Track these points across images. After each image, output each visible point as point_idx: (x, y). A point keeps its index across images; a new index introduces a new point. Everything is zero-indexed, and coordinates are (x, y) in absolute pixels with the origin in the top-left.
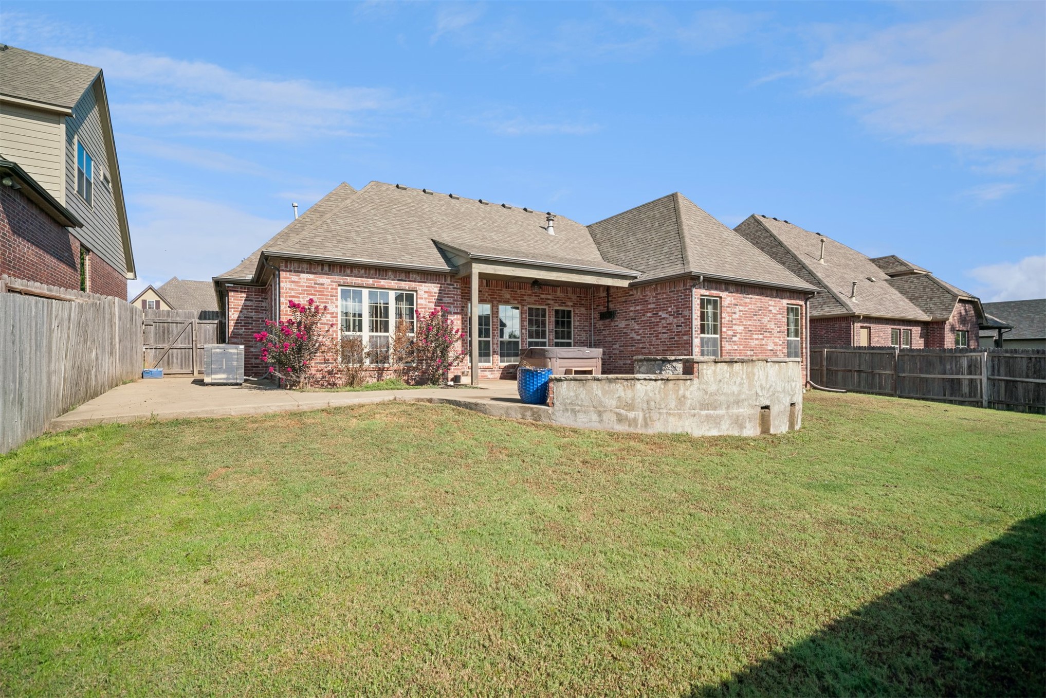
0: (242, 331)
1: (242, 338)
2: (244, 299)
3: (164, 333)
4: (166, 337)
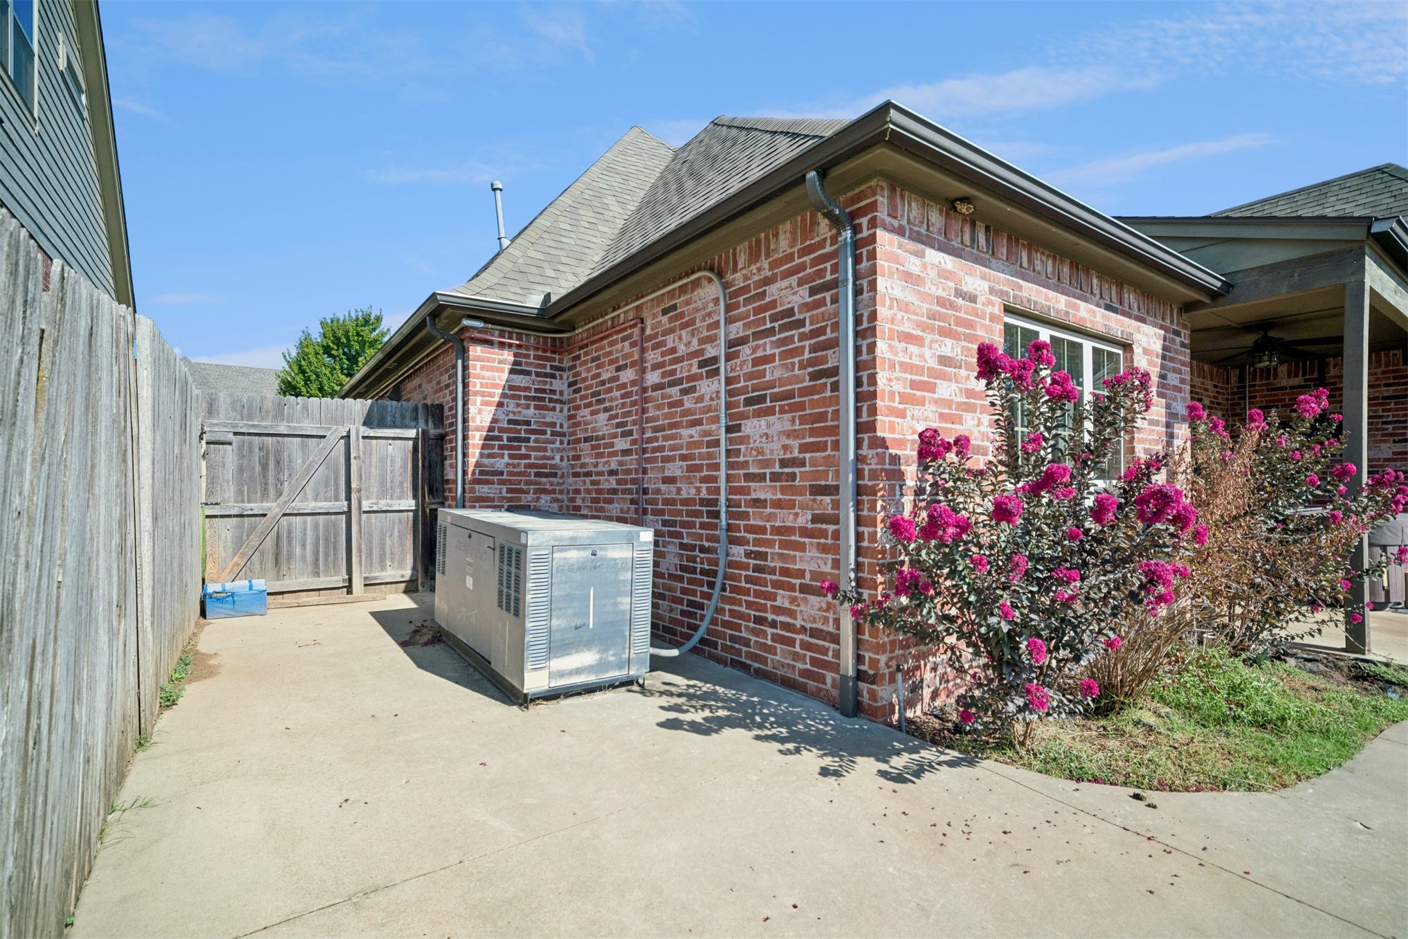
0: (501, 463)
1: (502, 482)
2: (507, 367)
3: (264, 466)
4: (271, 480)
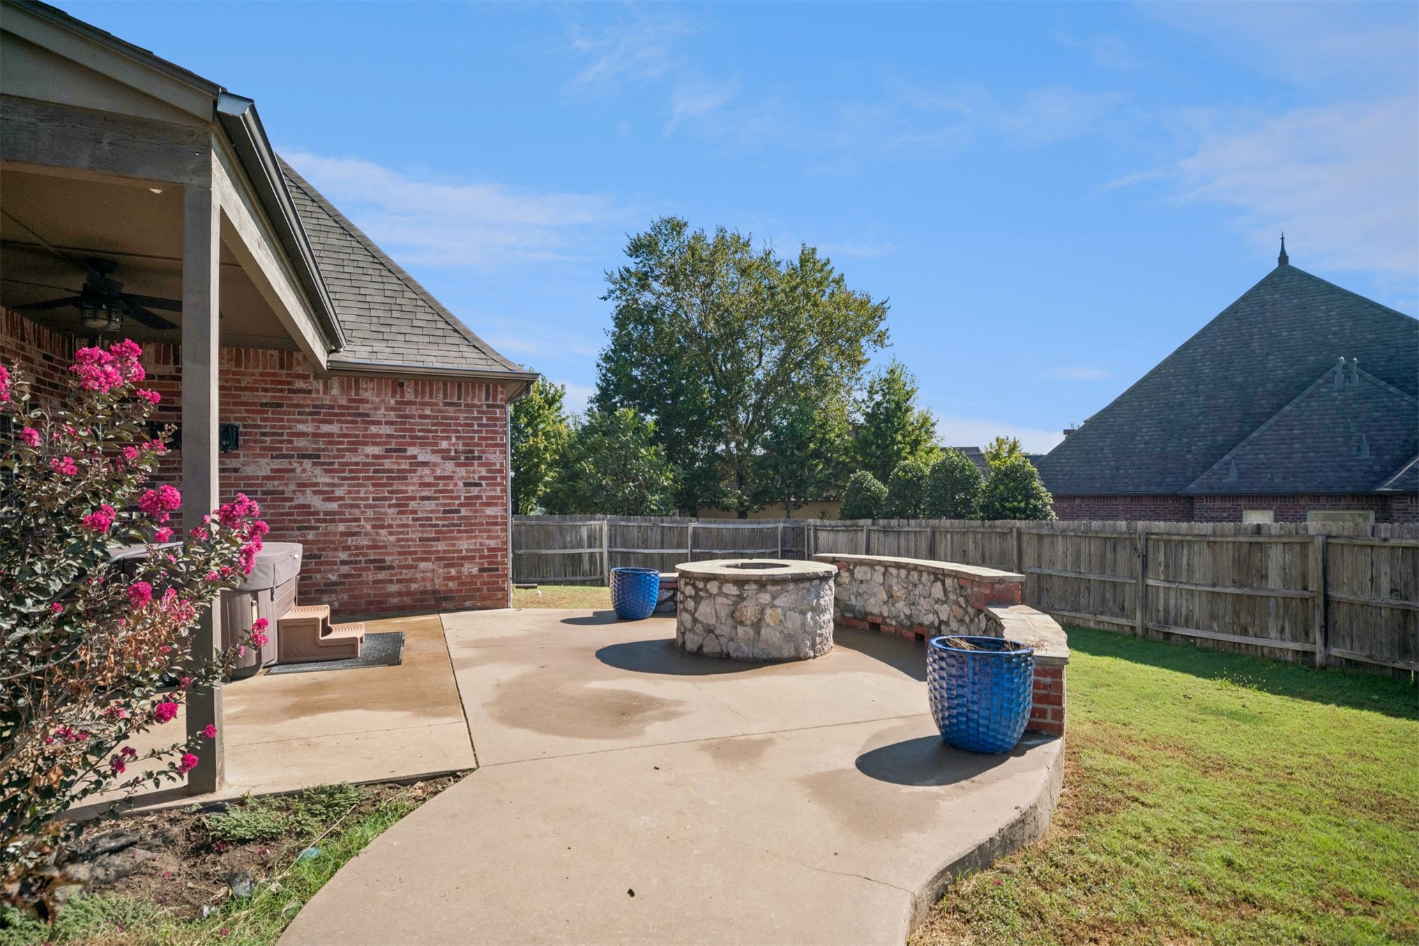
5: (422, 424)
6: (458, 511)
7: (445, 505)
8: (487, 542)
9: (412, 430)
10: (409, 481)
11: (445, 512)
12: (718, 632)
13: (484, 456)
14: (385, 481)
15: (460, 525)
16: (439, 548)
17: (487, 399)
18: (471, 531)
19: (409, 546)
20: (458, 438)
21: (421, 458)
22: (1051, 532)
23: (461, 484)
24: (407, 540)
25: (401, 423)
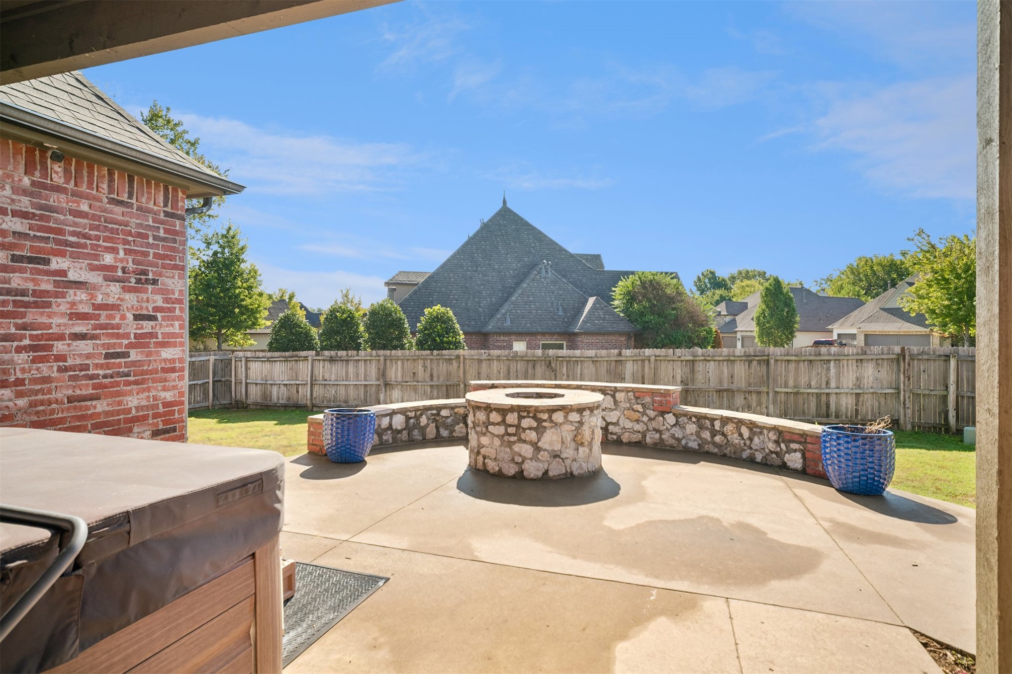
5: (75, 224)
6: (126, 355)
7: (109, 346)
8: (163, 394)
9: (60, 232)
10: (54, 308)
11: (108, 356)
12: (564, 456)
13: (161, 279)
14: (10, 308)
15: (127, 375)
16: (99, 409)
17: (166, 205)
18: (142, 382)
19: (52, 412)
20: (127, 252)
21: (72, 276)
22: (489, 358)
23: (130, 317)
24: (50, 403)
25: (41, 218)
